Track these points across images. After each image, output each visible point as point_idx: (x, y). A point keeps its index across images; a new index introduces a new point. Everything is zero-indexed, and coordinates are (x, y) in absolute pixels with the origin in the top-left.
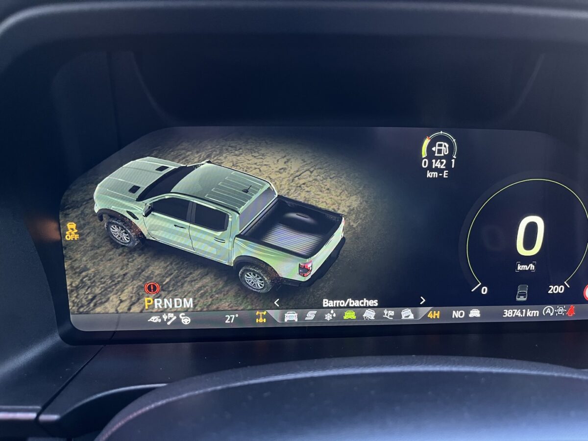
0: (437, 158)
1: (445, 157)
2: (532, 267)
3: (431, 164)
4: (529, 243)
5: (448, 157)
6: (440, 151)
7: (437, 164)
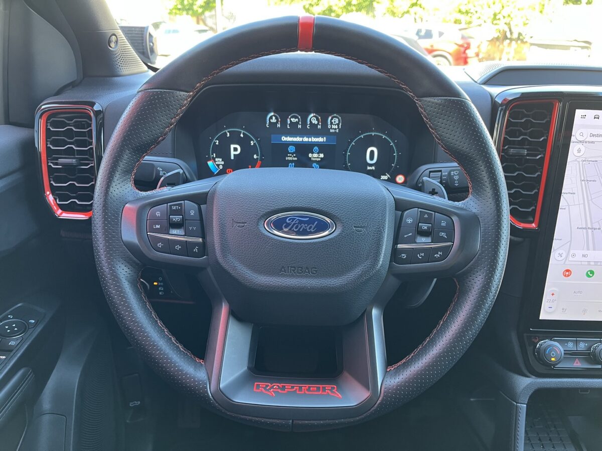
0: (334, 125)
1: (337, 124)
2: (373, 168)
3: (331, 126)
4: (372, 158)
5: (338, 125)
6: (335, 122)
7: (334, 127)
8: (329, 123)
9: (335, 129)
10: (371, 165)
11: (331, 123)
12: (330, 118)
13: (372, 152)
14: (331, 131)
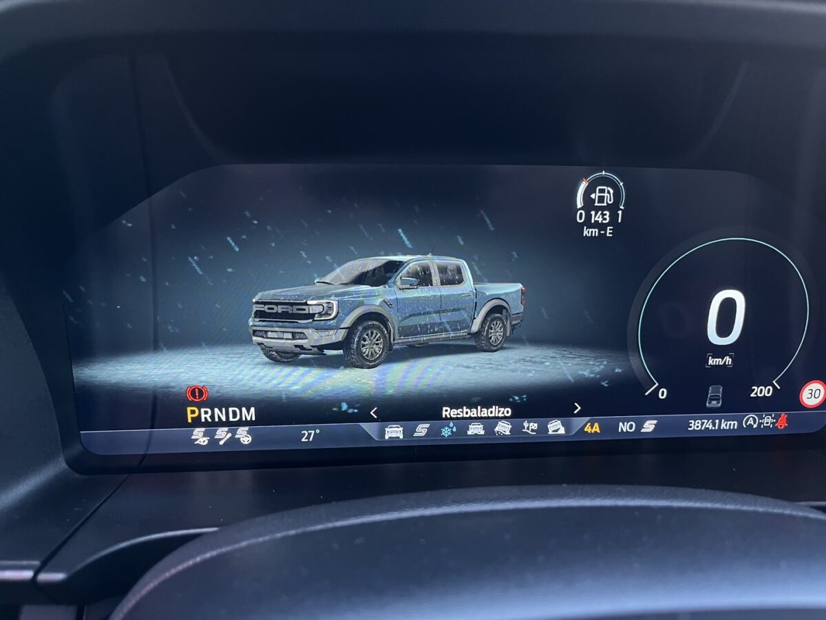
0: (597, 209)
1: (609, 207)
2: (728, 360)
3: (589, 217)
4: (724, 329)
5: (613, 208)
6: (601, 199)
8: (580, 204)
9: (601, 227)
10: (720, 351)
11: (589, 204)
12: (583, 186)
13: (728, 307)
14: (587, 232)
